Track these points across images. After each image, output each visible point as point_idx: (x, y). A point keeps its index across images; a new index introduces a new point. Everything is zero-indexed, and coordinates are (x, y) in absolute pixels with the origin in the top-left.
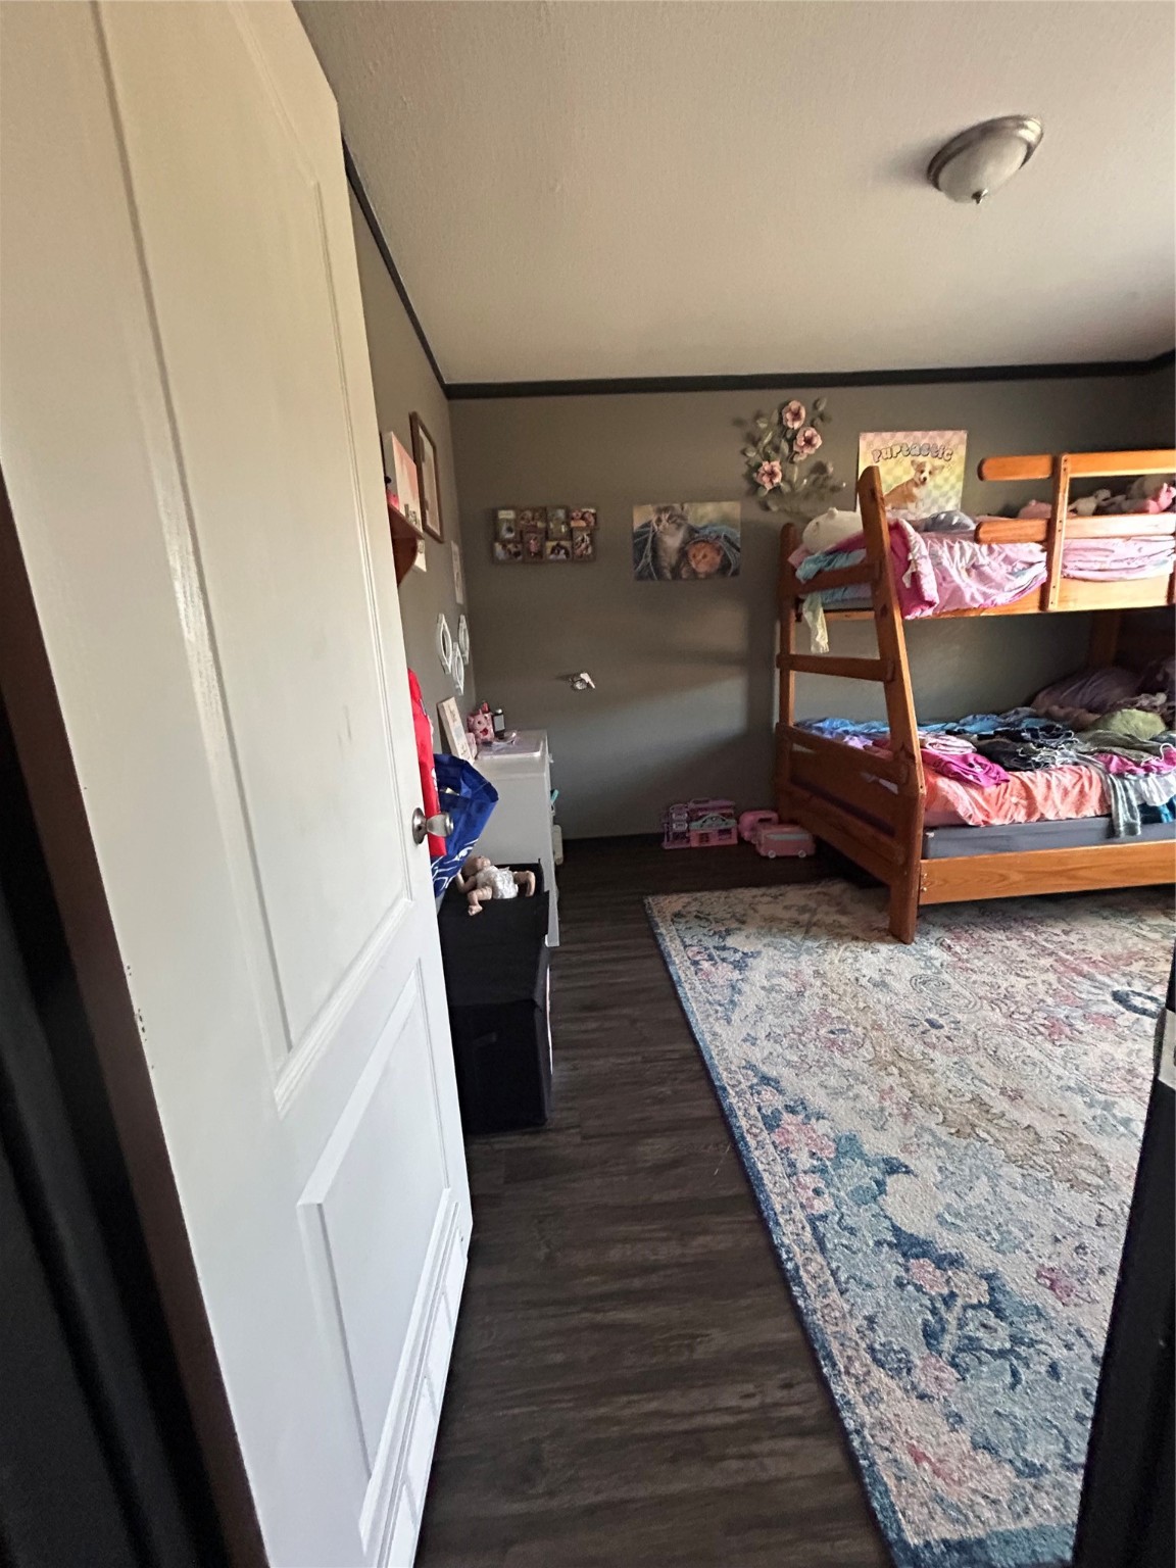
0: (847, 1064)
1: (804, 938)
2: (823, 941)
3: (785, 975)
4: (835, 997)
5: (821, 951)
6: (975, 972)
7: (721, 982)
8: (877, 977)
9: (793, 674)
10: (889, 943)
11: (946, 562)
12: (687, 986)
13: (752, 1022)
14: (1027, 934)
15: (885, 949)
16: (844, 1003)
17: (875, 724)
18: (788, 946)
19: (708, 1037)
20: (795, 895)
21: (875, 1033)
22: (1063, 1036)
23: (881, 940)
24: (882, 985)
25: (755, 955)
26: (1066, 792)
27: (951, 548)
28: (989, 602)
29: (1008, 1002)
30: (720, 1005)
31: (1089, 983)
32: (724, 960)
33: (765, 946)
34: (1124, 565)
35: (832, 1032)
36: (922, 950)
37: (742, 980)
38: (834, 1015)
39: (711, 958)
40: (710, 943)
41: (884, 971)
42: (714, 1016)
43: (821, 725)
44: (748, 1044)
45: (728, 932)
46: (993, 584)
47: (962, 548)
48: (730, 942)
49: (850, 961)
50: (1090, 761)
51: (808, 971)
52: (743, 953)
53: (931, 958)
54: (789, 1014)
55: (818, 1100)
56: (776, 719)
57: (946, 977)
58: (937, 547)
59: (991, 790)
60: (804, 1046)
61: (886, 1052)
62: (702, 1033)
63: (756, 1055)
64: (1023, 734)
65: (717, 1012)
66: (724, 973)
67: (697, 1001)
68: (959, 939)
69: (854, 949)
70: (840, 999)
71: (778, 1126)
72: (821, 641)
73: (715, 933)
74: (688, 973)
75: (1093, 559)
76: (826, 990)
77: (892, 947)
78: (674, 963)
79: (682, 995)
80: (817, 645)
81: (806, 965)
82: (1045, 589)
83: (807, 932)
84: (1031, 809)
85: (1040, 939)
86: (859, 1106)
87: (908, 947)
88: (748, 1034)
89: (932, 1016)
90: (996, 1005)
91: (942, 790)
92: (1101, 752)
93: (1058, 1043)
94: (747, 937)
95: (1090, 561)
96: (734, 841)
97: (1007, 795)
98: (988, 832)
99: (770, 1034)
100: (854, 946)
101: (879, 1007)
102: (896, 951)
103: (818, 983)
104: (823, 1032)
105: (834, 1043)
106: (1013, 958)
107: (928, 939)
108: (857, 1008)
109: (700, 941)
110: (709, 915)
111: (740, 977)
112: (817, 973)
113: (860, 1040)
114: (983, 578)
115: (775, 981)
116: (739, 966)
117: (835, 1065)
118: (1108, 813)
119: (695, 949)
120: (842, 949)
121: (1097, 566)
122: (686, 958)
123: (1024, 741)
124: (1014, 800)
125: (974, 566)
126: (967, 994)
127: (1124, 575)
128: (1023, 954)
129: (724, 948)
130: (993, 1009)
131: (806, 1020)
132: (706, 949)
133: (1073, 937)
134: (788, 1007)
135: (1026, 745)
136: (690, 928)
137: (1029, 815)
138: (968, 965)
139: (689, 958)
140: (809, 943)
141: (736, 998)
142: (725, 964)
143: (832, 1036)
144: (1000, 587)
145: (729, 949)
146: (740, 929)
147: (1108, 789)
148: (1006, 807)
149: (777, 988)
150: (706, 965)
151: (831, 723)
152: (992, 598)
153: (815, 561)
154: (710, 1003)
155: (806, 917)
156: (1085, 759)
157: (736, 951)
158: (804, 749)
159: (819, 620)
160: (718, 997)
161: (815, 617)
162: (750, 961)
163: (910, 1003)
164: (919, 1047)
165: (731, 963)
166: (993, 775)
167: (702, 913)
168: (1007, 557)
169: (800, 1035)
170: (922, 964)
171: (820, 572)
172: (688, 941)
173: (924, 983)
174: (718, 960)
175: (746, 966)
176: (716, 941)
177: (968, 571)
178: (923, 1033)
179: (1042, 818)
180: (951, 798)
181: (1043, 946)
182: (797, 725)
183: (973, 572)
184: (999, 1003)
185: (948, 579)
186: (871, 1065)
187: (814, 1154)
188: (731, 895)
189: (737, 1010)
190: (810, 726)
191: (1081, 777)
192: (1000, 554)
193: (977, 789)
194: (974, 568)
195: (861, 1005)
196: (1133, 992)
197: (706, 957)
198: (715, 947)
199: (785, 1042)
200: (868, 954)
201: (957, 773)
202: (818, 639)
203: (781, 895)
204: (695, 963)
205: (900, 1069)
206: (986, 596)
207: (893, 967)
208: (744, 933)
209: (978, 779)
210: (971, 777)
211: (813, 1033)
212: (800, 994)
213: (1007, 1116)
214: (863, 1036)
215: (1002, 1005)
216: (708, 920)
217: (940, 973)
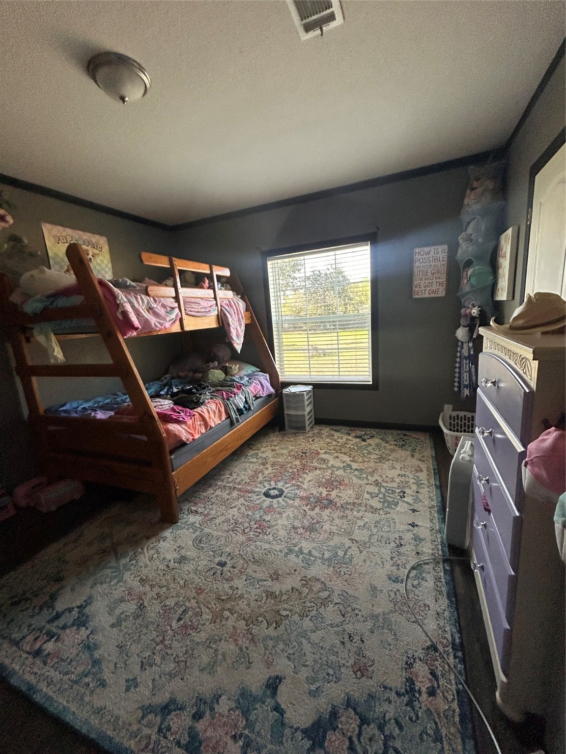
0: (203, 637)
1: (118, 560)
2: (131, 553)
3: (122, 600)
4: (164, 589)
5: (134, 562)
6: (215, 518)
7: (74, 651)
8: (176, 555)
9: (34, 379)
10: (168, 528)
11: (136, 305)
12: (43, 687)
13: (123, 666)
14: (219, 484)
15: (167, 533)
16: (172, 590)
17: (99, 399)
18: (110, 574)
19: (95, 721)
20: (91, 530)
21: (201, 596)
22: (266, 528)
23: (163, 529)
24: (182, 560)
25: (88, 602)
26: (214, 412)
27: (136, 298)
28: (163, 327)
29: (238, 525)
30: (86, 676)
31: (254, 495)
32: (64, 628)
33: (92, 587)
34: (204, 310)
35: (179, 619)
36: (186, 522)
37: (92, 633)
38: (173, 604)
39: (50, 635)
40: (40, 620)
41: (178, 549)
42: (88, 693)
43: (64, 408)
44: (132, 689)
45: (53, 597)
46: (161, 318)
47: (142, 299)
48: (60, 606)
49: (155, 556)
50: (216, 396)
51: (136, 584)
52: (78, 607)
53: (193, 523)
54: (145, 631)
55: (206, 685)
56: (26, 412)
57: (206, 530)
58: (129, 297)
59: (190, 422)
60: (170, 648)
61: (215, 604)
62: (87, 722)
63: (143, 693)
64: (193, 390)
65: (88, 685)
66: (72, 639)
67: (61, 691)
68: (196, 504)
69: (152, 545)
70: (168, 589)
71: (200, 743)
72: (58, 354)
73: (41, 609)
74: (36, 670)
75: (194, 307)
76: (156, 590)
77: (171, 530)
78: (15, 673)
79: (42, 701)
80: (56, 358)
81: (130, 579)
82: (181, 320)
83: (116, 554)
84: (206, 424)
85: (225, 483)
86: (229, 661)
87: (179, 524)
88: (127, 681)
89: (217, 560)
90: (236, 530)
91: (172, 430)
92: (218, 390)
93: (267, 533)
94: (72, 590)
95: (193, 308)
96: (13, 512)
97: (196, 422)
98: (195, 443)
99: (142, 662)
100: (152, 543)
101: (191, 576)
102: (174, 531)
103: (148, 588)
104: (174, 624)
105: (185, 627)
106: (223, 500)
107: (184, 513)
108: (181, 587)
109: (30, 625)
110: (24, 594)
111: (88, 632)
112: (142, 581)
113: (197, 610)
114: (156, 314)
115: (117, 612)
116: (82, 622)
117: (198, 644)
118: (229, 416)
119: (30, 638)
120: (145, 550)
121: (197, 310)
122: (24, 656)
123: (194, 393)
124: (199, 423)
125: (149, 308)
126: (222, 534)
127: (203, 314)
128: (225, 495)
129: (58, 616)
130: (236, 534)
131: (158, 625)
132: (41, 630)
133: (235, 476)
134: (141, 626)
135: (195, 395)
136: (12, 620)
137: (206, 428)
138: (211, 516)
139: (28, 653)
140: (123, 561)
141: (96, 655)
142: (68, 631)
143: (182, 622)
144: (164, 319)
145: (63, 612)
146: (62, 588)
147: (227, 407)
148: (197, 428)
149: (123, 616)
150: (50, 647)
151: (71, 405)
152: (164, 325)
153: (40, 301)
154: (76, 682)
155: (108, 543)
156: (214, 395)
157: (70, 610)
158: (55, 428)
159: (53, 341)
160: (80, 669)
161: (48, 339)
162: (87, 610)
163: (203, 560)
164: (226, 586)
165: (73, 625)
166: (188, 414)
167: (16, 596)
168: (163, 304)
169: (162, 642)
170: (191, 530)
171: (45, 309)
172: (16, 636)
173: (200, 542)
174: (59, 632)
175: (88, 617)
176: (46, 614)
177: (148, 310)
178: (222, 574)
179: (211, 428)
180: (177, 433)
181: (229, 486)
182: (45, 412)
183: (151, 311)
184: (236, 529)
185: (140, 315)
186: (215, 622)
187: (235, 736)
188: (36, 561)
189: (104, 666)
190: (57, 411)
191: (217, 404)
192: (160, 302)
193: (184, 424)
194: (150, 309)
195: (182, 582)
196: (268, 489)
197: (45, 638)
198: (49, 622)
199: (158, 659)
200: (162, 544)
201: (176, 419)
202: (55, 354)
203: (80, 536)
204: (37, 653)
205: (229, 609)
206: (161, 324)
207: (179, 542)
208: (68, 589)
209: (184, 419)
210: (181, 419)
211: (169, 632)
212: (141, 607)
213: (284, 592)
214: (197, 605)
215: (238, 529)
216: (27, 599)
217: (202, 530)
